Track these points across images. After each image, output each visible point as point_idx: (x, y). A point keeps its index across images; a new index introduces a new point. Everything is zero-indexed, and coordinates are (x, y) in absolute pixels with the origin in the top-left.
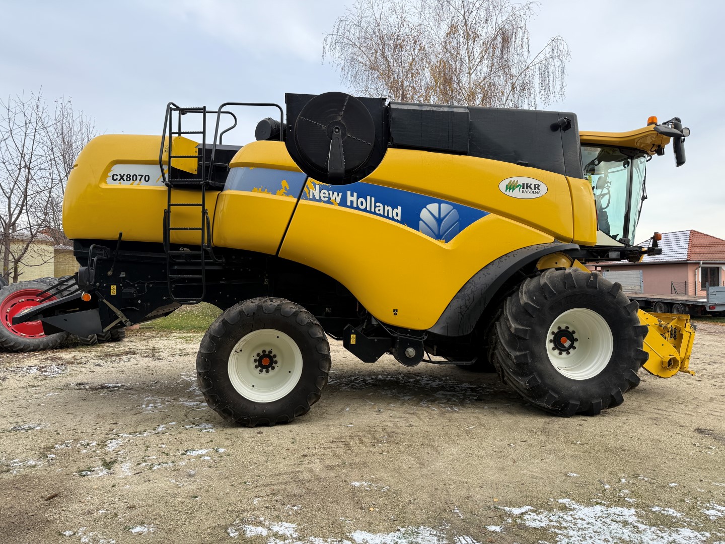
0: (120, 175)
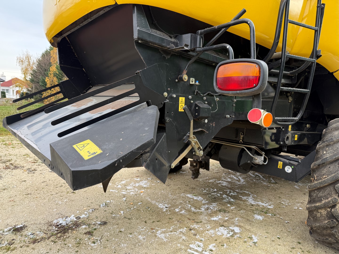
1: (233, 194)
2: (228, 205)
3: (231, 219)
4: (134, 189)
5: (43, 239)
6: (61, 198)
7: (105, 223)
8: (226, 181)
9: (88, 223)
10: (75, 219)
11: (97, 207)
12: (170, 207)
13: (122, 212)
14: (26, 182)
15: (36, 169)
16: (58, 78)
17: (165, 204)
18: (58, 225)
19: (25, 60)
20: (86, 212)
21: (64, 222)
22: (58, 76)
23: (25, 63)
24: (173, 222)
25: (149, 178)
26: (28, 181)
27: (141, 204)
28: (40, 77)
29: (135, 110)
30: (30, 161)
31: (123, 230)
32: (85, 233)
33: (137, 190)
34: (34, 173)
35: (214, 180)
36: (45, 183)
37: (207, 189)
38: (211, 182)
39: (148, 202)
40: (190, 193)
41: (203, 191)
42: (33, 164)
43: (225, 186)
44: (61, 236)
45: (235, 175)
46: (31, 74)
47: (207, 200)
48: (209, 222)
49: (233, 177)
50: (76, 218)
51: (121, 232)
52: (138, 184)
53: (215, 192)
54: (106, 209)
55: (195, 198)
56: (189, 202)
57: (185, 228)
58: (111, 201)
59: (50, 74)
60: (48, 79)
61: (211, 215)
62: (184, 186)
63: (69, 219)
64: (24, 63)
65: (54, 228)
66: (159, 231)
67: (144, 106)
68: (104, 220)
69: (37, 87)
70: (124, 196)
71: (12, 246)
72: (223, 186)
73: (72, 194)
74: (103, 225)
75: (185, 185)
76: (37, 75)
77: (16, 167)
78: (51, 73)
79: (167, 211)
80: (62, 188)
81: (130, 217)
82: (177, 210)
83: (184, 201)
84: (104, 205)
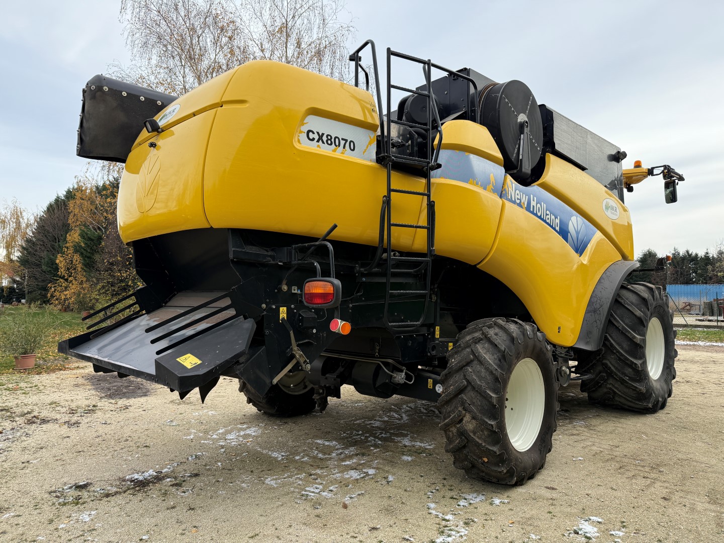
0: (318, 133)
1: (384, 436)
2: (371, 448)
3: (368, 461)
4: (237, 439)
5: (116, 493)
6: (130, 453)
7: (196, 475)
8: (381, 421)
9: (174, 476)
10: (155, 474)
11: (184, 460)
12: (287, 456)
13: (219, 464)
14: (70, 438)
15: (79, 422)
16: (82, 257)
17: (281, 452)
18: (134, 480)
19: (11, 218)
20: (169, 466)
21: (140, 477)
22: (85, 253)
23: (10, 225)
24: (290, 469)
25: (261, 424)
26: (73, 437)
27: (246, 455)
28: (44, 254)
29: (231, 325)
30: (63, 411)
31: (221, 480)
32: (171, 485)
33: (241, 439)
34: (78, 427)
35: (363, 420)
36: (100, 437)
37: (349, 432)
38: (357, 424)
39: (258, 452)
40: (321, 438)
41: (341, 434)
42: (71, 415)
43: (377, 427)
44: (140, 490)
45: (397, 412)
46: (23, 248)
47: (343, 445)
48: (339, 466)
49: (394, 414)
50: (156, 472)
51: (218, 481)
52: (244, 433)
53: (358, 435)
54: (197, 461)
55: (327, 443)
56: (317, 448)
57: (304, 474)
58: (204, 453)
59: (65, 247)
60: (62, 259)
61: (343, 460)
62: (315, 430)
63: (146, 474)
64: (8, 226)
65: (129, 483)
66: (269, 479)
67: (241, 320)
68: (195, 472)
69: (35, 274)
70: (222, 447)
71: (80, 500)
72: (373, 427)
73: (145, 448)
74: (194, 476)
75: (317, 430)
76: (36, 251)
77: (44, 421)
78: (68, 245)
79: (282, 459)
80: (128, 442)
81: (231, 468)
82: (297, 458)
83: (309, 447)
84: (194, 458)
